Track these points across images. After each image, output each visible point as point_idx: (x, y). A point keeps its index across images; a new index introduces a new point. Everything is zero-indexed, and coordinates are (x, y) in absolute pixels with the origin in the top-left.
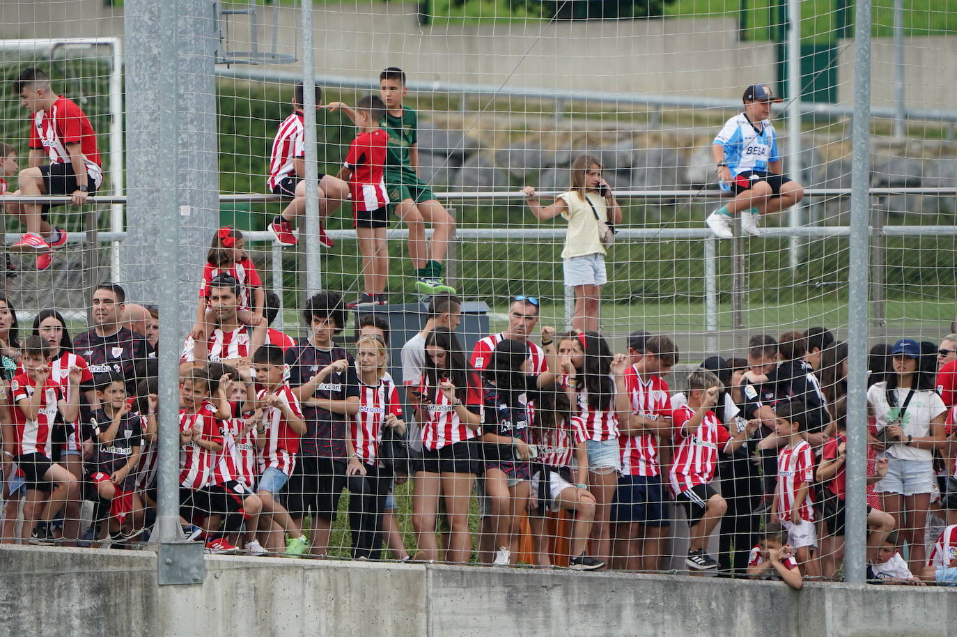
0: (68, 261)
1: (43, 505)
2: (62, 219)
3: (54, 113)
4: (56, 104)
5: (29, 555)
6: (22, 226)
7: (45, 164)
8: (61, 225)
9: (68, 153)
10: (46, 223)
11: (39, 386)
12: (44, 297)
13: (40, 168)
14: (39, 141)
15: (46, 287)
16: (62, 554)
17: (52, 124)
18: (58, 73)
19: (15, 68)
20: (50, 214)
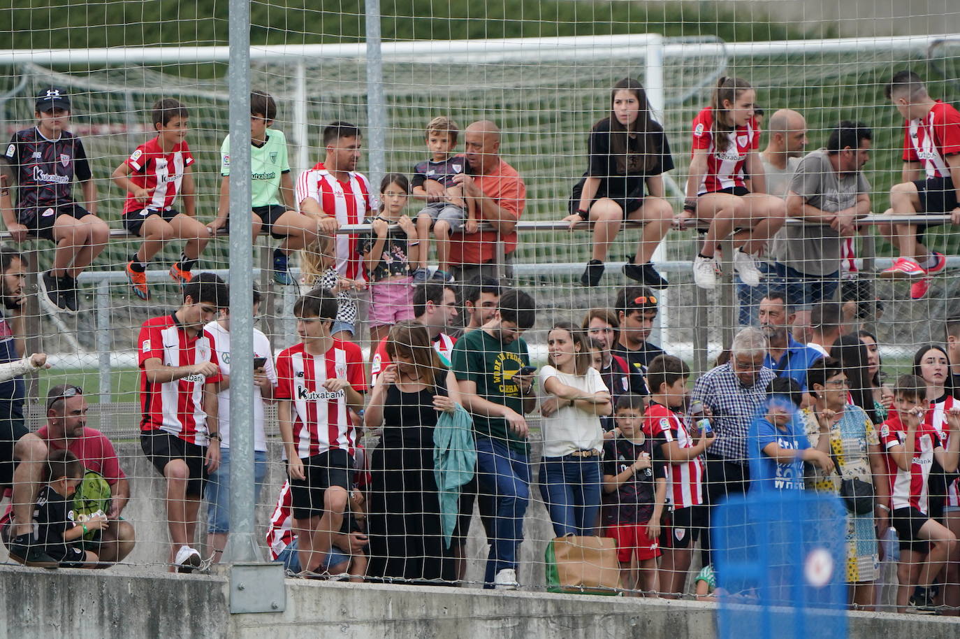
0: (947, 289)
1: (919, 569)
2: (940, 240)
3: (932, 120)
4: (932, 110)
5: (906, 625)
6: (894, 249)
7: (921, 178)
8: (938, 248)
9: (947, 165)
10: (922, 246)
11: (912, 431)
12: (920, 331)
13: (916, 183)
14: (914, 152)
15: (922, 318)
16: (944, 625)
17: (929, 133)
18: (936, 74)
19: (888, 69)
20: (926, 234)
